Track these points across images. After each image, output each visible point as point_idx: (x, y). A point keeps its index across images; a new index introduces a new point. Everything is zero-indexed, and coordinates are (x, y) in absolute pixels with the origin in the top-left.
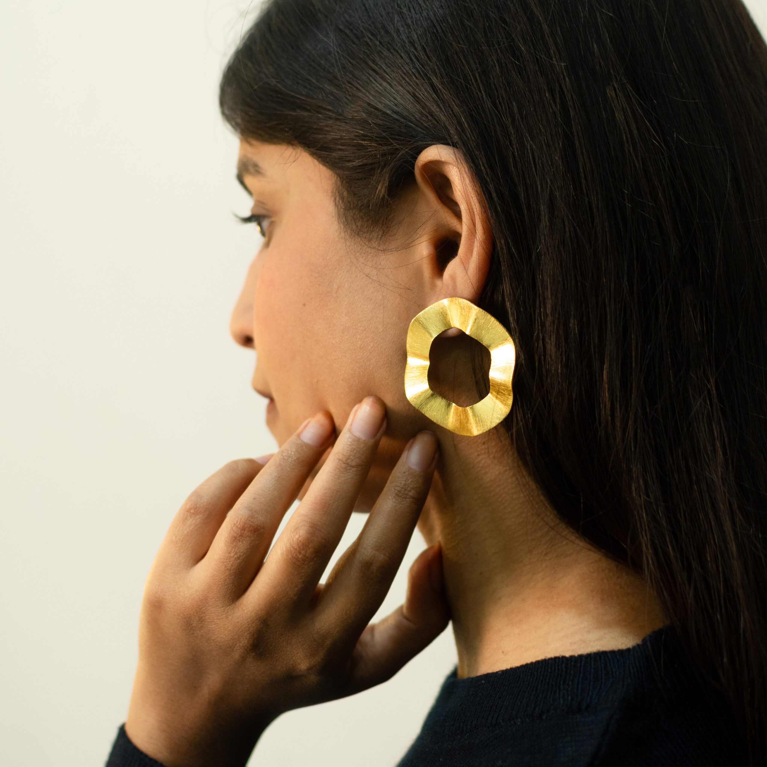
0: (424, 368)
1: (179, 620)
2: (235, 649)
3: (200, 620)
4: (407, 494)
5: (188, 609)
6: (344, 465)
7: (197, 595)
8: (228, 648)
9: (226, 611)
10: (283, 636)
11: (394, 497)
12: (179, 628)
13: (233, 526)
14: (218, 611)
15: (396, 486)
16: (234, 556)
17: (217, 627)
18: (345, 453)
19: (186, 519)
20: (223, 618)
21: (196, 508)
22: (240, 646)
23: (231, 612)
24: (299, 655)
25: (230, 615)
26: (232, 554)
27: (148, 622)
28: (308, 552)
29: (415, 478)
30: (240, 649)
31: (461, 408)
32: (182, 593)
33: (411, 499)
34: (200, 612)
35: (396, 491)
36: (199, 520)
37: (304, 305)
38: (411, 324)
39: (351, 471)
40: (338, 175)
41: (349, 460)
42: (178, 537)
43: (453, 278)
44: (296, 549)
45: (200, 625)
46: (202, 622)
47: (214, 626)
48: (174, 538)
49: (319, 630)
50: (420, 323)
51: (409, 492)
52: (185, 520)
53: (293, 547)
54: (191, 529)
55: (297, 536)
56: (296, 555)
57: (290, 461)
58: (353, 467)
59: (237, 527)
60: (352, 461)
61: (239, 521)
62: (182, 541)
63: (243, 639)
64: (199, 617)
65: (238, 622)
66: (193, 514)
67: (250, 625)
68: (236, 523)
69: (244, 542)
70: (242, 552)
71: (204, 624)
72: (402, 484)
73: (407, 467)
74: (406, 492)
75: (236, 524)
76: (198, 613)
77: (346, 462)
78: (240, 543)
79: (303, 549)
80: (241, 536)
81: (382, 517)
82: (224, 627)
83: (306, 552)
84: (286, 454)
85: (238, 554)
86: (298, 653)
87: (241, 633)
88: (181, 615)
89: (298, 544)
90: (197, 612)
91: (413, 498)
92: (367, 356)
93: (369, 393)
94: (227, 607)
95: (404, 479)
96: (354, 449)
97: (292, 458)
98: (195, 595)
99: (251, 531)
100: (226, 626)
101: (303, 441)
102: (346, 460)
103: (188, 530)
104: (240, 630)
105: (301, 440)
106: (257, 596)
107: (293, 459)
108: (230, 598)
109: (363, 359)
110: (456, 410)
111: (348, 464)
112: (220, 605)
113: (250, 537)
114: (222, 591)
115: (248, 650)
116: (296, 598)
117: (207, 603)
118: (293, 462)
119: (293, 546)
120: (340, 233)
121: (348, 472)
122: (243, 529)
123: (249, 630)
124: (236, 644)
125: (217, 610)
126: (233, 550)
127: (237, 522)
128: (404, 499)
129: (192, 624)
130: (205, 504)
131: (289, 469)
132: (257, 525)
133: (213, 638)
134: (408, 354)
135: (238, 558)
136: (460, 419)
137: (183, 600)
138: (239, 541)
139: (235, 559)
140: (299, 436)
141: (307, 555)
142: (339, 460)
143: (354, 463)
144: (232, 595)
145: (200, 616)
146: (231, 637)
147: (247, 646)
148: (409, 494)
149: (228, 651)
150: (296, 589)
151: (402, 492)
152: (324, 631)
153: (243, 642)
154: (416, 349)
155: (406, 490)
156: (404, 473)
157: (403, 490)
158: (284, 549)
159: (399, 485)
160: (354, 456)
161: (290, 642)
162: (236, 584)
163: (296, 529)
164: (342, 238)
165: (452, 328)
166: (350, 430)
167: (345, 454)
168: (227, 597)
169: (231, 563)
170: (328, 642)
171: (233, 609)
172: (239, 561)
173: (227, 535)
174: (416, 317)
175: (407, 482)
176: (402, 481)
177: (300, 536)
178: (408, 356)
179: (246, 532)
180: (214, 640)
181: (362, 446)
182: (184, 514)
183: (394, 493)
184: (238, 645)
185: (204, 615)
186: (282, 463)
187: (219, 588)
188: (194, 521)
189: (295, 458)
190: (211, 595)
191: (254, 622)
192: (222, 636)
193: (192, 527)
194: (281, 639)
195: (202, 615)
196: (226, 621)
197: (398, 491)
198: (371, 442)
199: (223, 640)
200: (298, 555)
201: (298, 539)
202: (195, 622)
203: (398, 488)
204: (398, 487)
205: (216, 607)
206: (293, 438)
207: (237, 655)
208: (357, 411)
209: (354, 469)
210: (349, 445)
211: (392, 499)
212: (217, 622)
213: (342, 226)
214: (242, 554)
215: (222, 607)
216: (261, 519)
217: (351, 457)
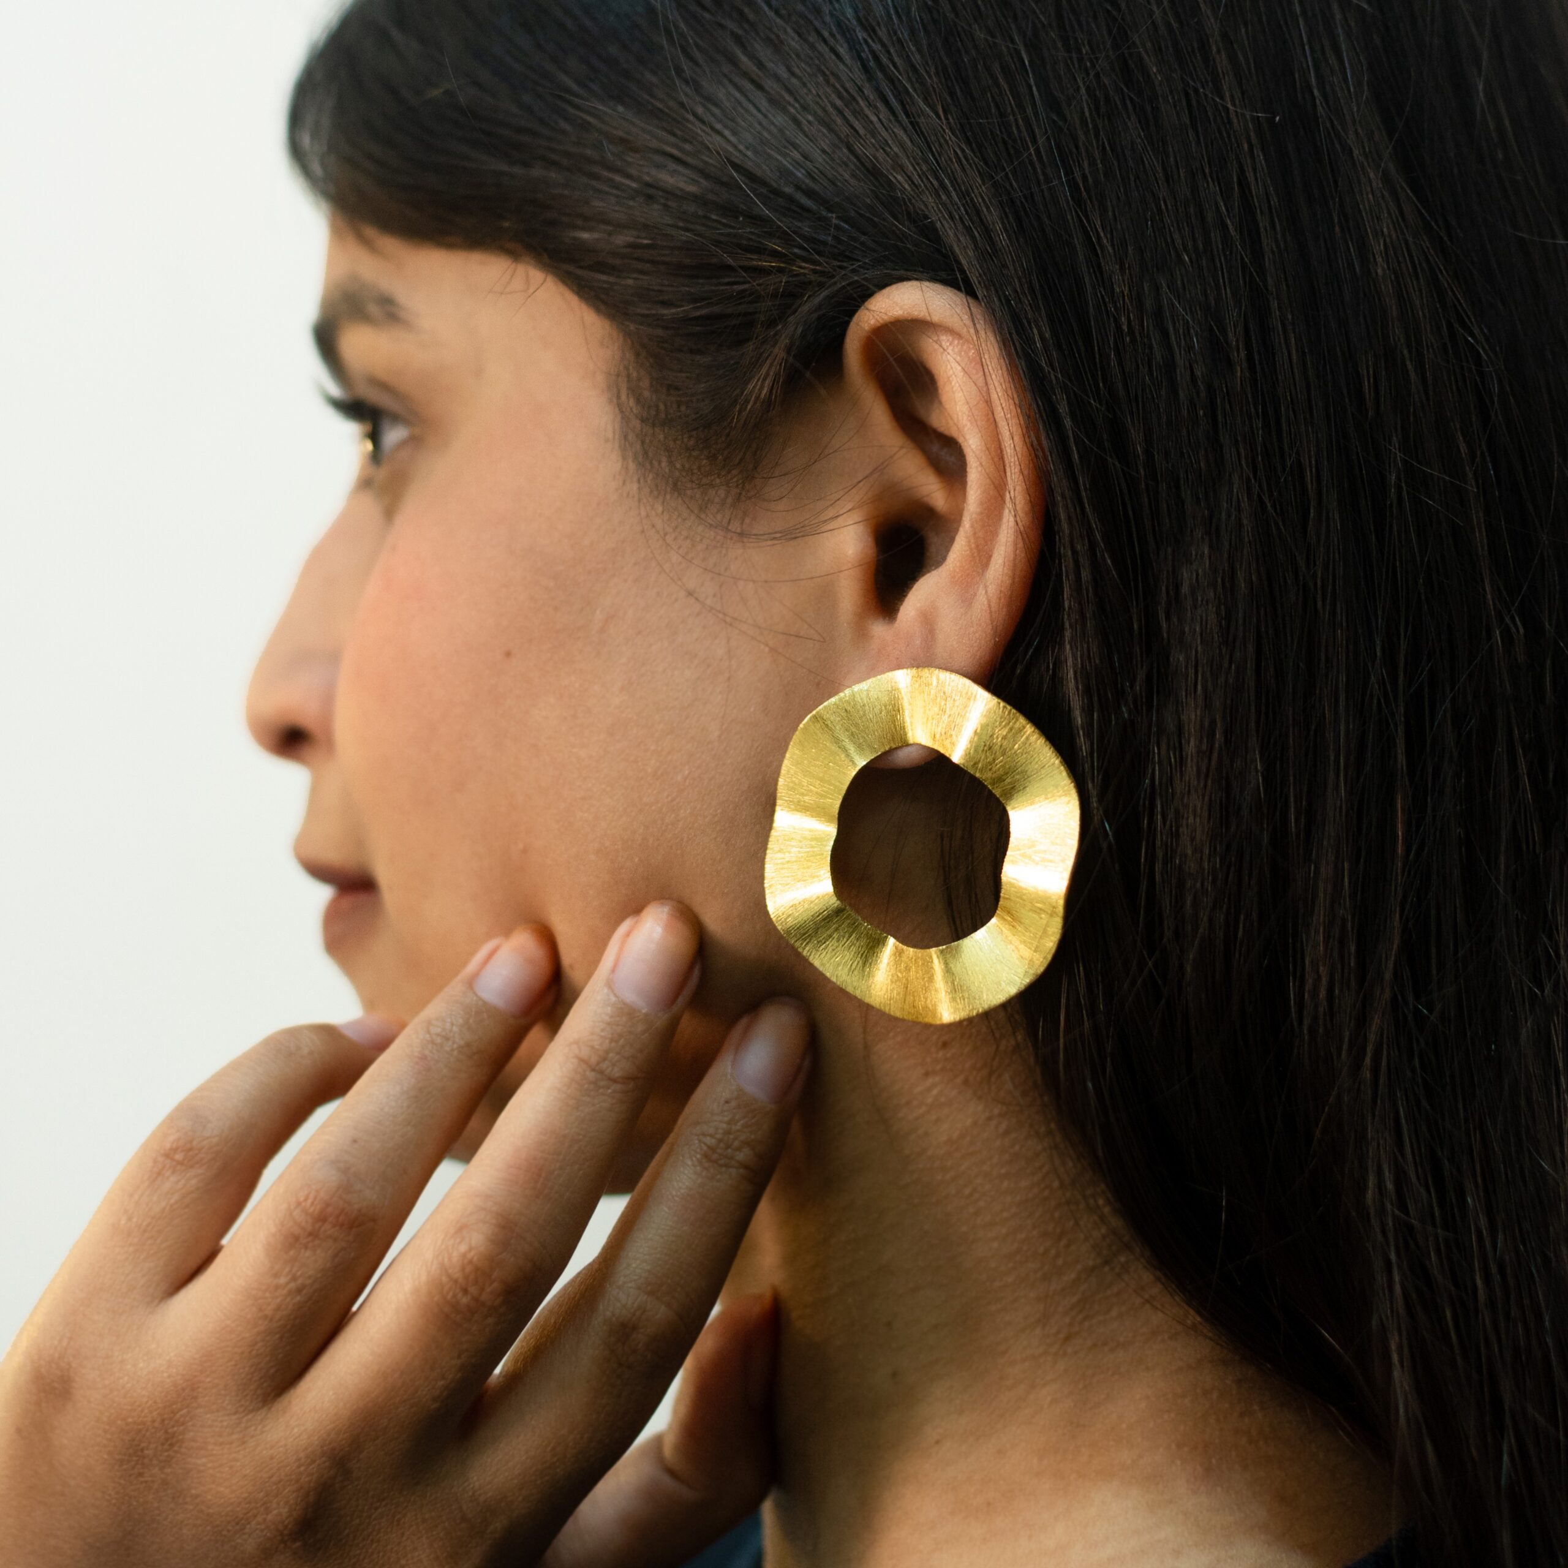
0: (819, 839)
1: (109, 1436)
2: (248, 1526)
3: (167, 1440)
4: (732, 1158)
5: (140, 1409)
6: (591, 1075)
7: (169, 1377)
8: (229, 1522)
9: (243, 1425)
10: (384, 1503)
11: (700, 1162)
12: (106, 1456)
13: (292, 1207)
14: (222, 1421)
15: (704, 1135)
16: (287, 1284)
17: (210, 1465)
18: (596, 1044)
19: (159, 1174)
20: (231, 1443)
21: (191, 1149)
22: (265, 1520)
23: (255, 1430)
24: (417, 1554)
25: (252, 1437)
26: (283, 1280)
27: (19, 1431)
28: (488, 1289)
29: (754, 1117)
30: (262, 1531)
31: (911, 950)
32: (129, 1367)
33: (742, 1171)
34: (171, 1419)
35: (705, 1148)
36: (194, 1182)
37: (508, 654)
38: (801, 726)
39: (610, 1091)
40: (628, 334)
41: (606, 1062)
42: (135, 1220)
43: (928, 620)
44: (456, 1281)
45: (166, 1454)
46: (171, 1445)
47: (204, 1460)
48: (123, 1222)
49: (478, 1493)
50: (827, 725)
51: (738, 1153)
52: (156, 1176)
53: (449, 1276)
54: (172, 1201)
55: (463, 1248)
56: (454, 1296)
57: (448, 1049)
58: (614, 1081)
59: (305, 1211)
60: (614, 1065)
61: (312, 1196)
62: (145, 1231)
63: (278, 1504)
64: (166, 1432)
65: (272, 1458)
66: (181, 1163)
67: (302, 1469)
68: (302, 1199)
69: (318, 1252)
70: (310, 1277)
71: (176, 1452)
72: (721, 1131)
73: (734, 1087)
74: (729, 1151)
75: (303, 1204)
76: (166, 1422)
77: (597, 1068)
78: (308, 1253)
79: (476, 1282)
80: (313, 1235)
81: (666, 1209)
82: (231, 1467)
83: (482, 1290)
84: (439, 1030)
85: (300, 1281)
86: (415, 1549)
87: (274, 1487)
88: (119, 1422)
89: (463, 1269)
90: (163, 1421)
91: (746, 1167)
92: (670, 798)
93: (662, 894)
94: (246, 1415)
95: (726, 1119)
96: (620, 1036)
97: (454, 1043)
98: (165, 1375)
99: (342, 1225)
100: (238, 1464)
101: (480, 999)
102: (598, 1063)
103: (163, 1204)
104: (274, 1479)
105: (476, 995)
106: (331, 1393)
107: (455, 1046)
108: (259, 1392)
109: (659, 805)
110: (898, 953)
111: (601, 1072)
112: (229, 1407)
113: (335, 1240)
114: (241, 1371)
115: (286, 1532)
116: (436, 1405)
117: (196, 1398)
118: (455, 1053)
119: (450, 1271)
120: (624, 483)
121: (603, 1094)
122: (321, 1218)
123: (298, 1481)
124: (255, 1516)
125: (220, 1419)
126: (287, 1270)
127: (306, 1200)
128: (724, 1169)
129: (142, 1450)
130: (215, 1140)
131: (445, 1071)
132: (359, 1210)
133: (193, 1492)
134: (779, 802)
135: (299, 1291)
136: (907, 980)
137: (129, 1385)
138: (306, 1247)
139: (290, 1292)
140: (471, 983)
141: (484, 1297)
142: (581, 1060)
143: (617, 1073)
144: (265, 1385)
145: (170, 1431)
146: (246, 1495)
147: (286, 1523)
148: (737, 1158)
149: (229, 1531)
150: (441, 1383)
151: (719, 1151)
152: (490, 1494)
153: (275, 1512)
154: (805, 792)
155: (728, 1147)
156: (727, 1102)
157: (722, 1145)
158: (424, 1278)
159: (711, 1131)
160: (618, 1053)
161: (399, 1521)
162: (280, 1356)
163: (461, 1229)
164: (628, 495)
165: (908, 745)
166: (610, 984)
167: (597, 1047)
168: (252, 1387)
169: (278, 1300)
170: (498, 1525)
171: (262, 1420)
172: (298, 1298)
173: (273, 1230)
174: (818, 709)
175: (734, 1128)
176: (721, 1122)
177: (470, 1249)
178: (778, 808)
179: (327, 1226)
180: (197, 1496)
181: (640, 1028)
182: (155, 1161)
183: (698, 1150)
184: (259, 1519)
185: (181, 1428)
186: (427, 1052)
187: (233, 1363)
188: (183, 1182)
189: (462, 1043)
190: (208, 1380)
191: (313, 1461)
192: (222, 1489)
193: (176, 1197)
194: (376, 1509)
195: (175, 1429)
196: (239, 1451)
197: (710, 1147)
198: (662, 1020)
199: (222, 1500)
200: (460, 1295)
201: (464, 1255)
202: (153, 1446)
203: (709, 1141)
204: (708, 1138)
205: (218, 1411)
206: (455, 989)
207: (250, 1544)
208: (628, 934)
209: (618, 1087)
210: (609, 1024)
211: (694, 1165)
212: (214, 1452)
213: (632, 466)
214: (308, 1282)
215: (235, 1413)
216: (369, 1196)
217: (611, 1055)
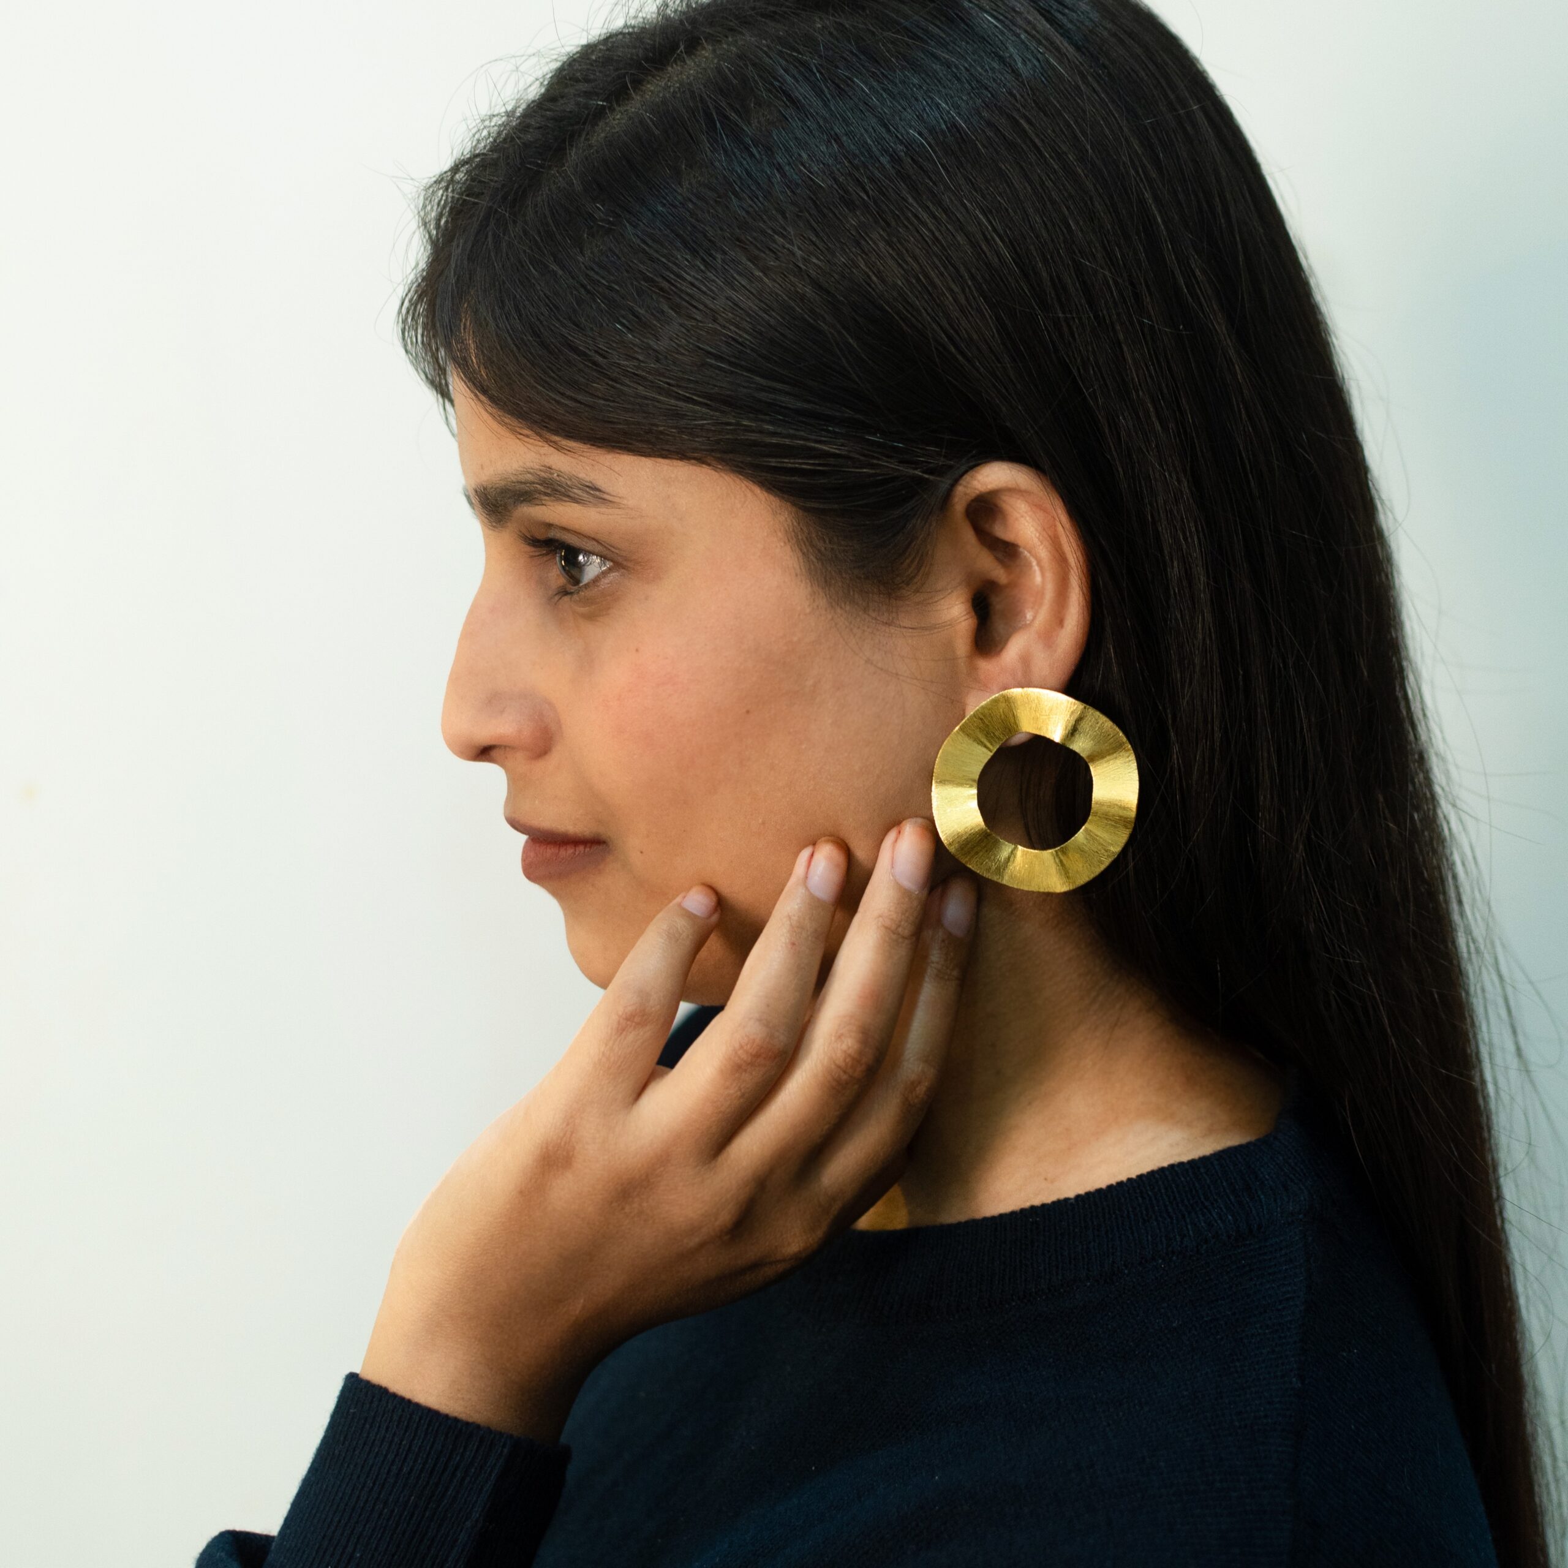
6: (894, 937)
9: (702, 1173)
11: (934, 979)
13: (737, 1049)
15: (933, 963)
18: (894, 917)
19: (624, 1030)
20: (694, 1184)
21: (645, 1015)
22: (713, 1225)
23: (710, 1174)
25: (708, 1178)
29: (959, 948)
30: (709, 1232)
31: (1033, 851)
34: (652, 1174)
35: (937, 971)
36: (648, 1034)
44: (839, 1068)
51: (953, 971)
52: (621, 1032)
53: (835, 1065)
55: (844, 1047)
56: (840, 1075)
57: (805, 935)
59: (746, 1050)
60: (904, 928)
63: (724, 1214)
66: (639, 1023)
69: (754, 1073)
71: (653, 1193)
72: (942, 959)
75: (744, 1047)
77: (896, 932)
78: (747, 1075)
79: (852, 1066)
80: (751, 1064)
83: (855, 1070)
85: (743, 1091)
89: (844, 1060)
94: (703, 1167)
95: (944, 952)
97: (807, 931)
99: (769, 1058)
101: (815, 897)
102: (897, 928)
104: (723, 1200)
108: (712, 1152)
110: (1026, 854)
111: (899, 934)
112: (693, 1164)
113: (765, 1066)
114: (701, 1143)
115: (725, 1230)
119: (836, 1062)
122: (757, 1055)
124: (707, 1224)
125: (686, 1171)
127: (746, 1044)
128: (947, 982)
130: (658, 1007)
135: (742, 1096)
142: (888, 928)
143: (906, 933)
147: (727, 1224)
148: (952, 974)
151: (943, 972)
153: (721, 1219)
156: (944, 941)
157: (945, 968)
160: (905, 921)
168: (708, 1151)
169: (729, 1102)
171: (713, 1168)
175: (949, 956)
177: (848, 1048)
179: (760, 1059)
181: (916, 905)
182: (619, 1023)
183: (934, 973)
187: (696, 1139)
188: (641, 1034)
189: (812, 930)
190: (679, 1149)
196: (700, 1188)
201: (845, 1052)
205: (685, 1166)
209: (907, 942)
210: (898, 903)
215: (696, 1167)
217: (903, 923)
